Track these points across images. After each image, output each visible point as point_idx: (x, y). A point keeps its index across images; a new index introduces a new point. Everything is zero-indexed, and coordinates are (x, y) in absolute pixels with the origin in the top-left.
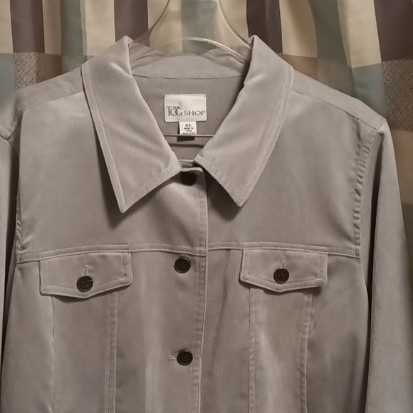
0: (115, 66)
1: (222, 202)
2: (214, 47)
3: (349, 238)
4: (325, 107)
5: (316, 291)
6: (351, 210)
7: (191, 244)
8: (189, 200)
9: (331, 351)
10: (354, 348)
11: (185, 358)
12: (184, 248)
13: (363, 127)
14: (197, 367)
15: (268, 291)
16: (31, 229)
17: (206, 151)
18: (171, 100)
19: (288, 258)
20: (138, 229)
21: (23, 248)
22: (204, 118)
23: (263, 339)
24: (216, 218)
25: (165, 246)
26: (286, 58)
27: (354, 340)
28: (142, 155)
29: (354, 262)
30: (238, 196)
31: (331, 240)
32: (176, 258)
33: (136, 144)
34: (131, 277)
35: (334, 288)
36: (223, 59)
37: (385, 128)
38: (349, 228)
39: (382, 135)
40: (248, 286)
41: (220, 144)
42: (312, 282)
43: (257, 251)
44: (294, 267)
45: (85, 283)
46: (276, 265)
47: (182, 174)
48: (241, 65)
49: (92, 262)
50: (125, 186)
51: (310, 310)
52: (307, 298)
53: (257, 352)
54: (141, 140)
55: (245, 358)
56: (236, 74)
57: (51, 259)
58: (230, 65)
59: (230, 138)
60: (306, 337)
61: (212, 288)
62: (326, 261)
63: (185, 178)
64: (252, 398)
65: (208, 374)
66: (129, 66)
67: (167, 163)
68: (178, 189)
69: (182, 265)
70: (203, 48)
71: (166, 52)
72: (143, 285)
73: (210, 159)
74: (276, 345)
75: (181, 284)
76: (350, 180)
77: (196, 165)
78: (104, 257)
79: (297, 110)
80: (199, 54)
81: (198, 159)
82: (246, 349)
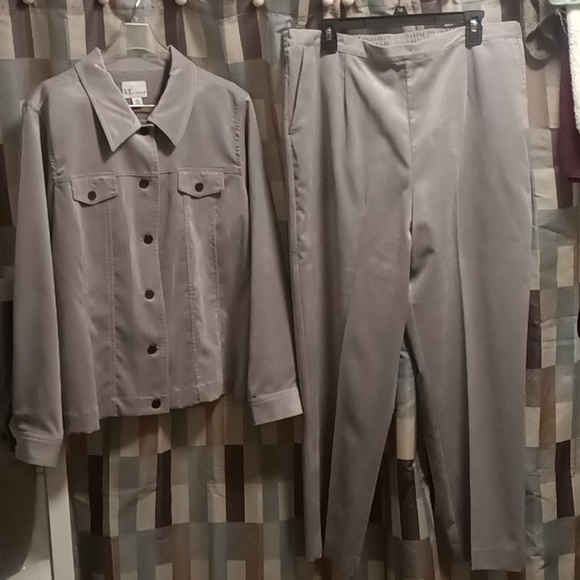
0: (97, 66)
1: (165, 144)
2: (145, 52)
3: (234, 163)
4: (216, 87)
5: (217, 195)
6: (234, 146)
7: (149, 170)
8: (146, 144)
9: (229, 229)
10: (243, 224)
11: (148, 239)
12: (145, 173)
13: (237, 97)
14: (155, 244)
15: (192, 197)
16: (63, 162)
17: (154, 113)
18: (126, 85)
19: (202, 176)
20: (118, 161)
21: (58, 175)
22: (146, 95)
23: (191, 225)
24: (161, 155)
25: (133, 173)
26: (189, 58)
27: (242, 217)
28: (119, 117)
29: (238, 176)
30: (175, 139)
31: (224, 164)
32: (140, 179)
33: (115, 111)
34: (117, 191)
35: (229, 193)
36: (153, 59)
37: (248, 98)
38: (234, 156)
39: (247, 102)
40: (182, 193)
41: (161, 110)
42: (217, 189)
43: (186, 173)
44: (206, 181)
45: (92, 195)
46: (196, 181)
47: (142, 128)
48: (163, 63)
49: (95, 183)
50: (113, 136)
51: (216, 207)
52: (213, 200)
53: (189, 232)
54: (118, 109)
55: (184, 237)
56: (161, 68)
57: (76, 181)
58: (157, 63)
59: (167, 106)
60: (214, 223)
61: (162, 197)
62: (223, 177)
63: (143, 131)
64: (189, 259)
65: (163, 247)
66: (103, 64)
67: (134, 122)
68: (139, 138)
69: (144, 183)
70: (140, 53)
71: (118, 58)
72: (124, 193)
73: (156, 118)
74: (198, 229)
75: (144, 194)
76: (232, 128)
77: (149, 122)
78: (101, 180)
79: (201, 89)
80: (139, 57)
81: (150, 119)
82: (184, 231)
